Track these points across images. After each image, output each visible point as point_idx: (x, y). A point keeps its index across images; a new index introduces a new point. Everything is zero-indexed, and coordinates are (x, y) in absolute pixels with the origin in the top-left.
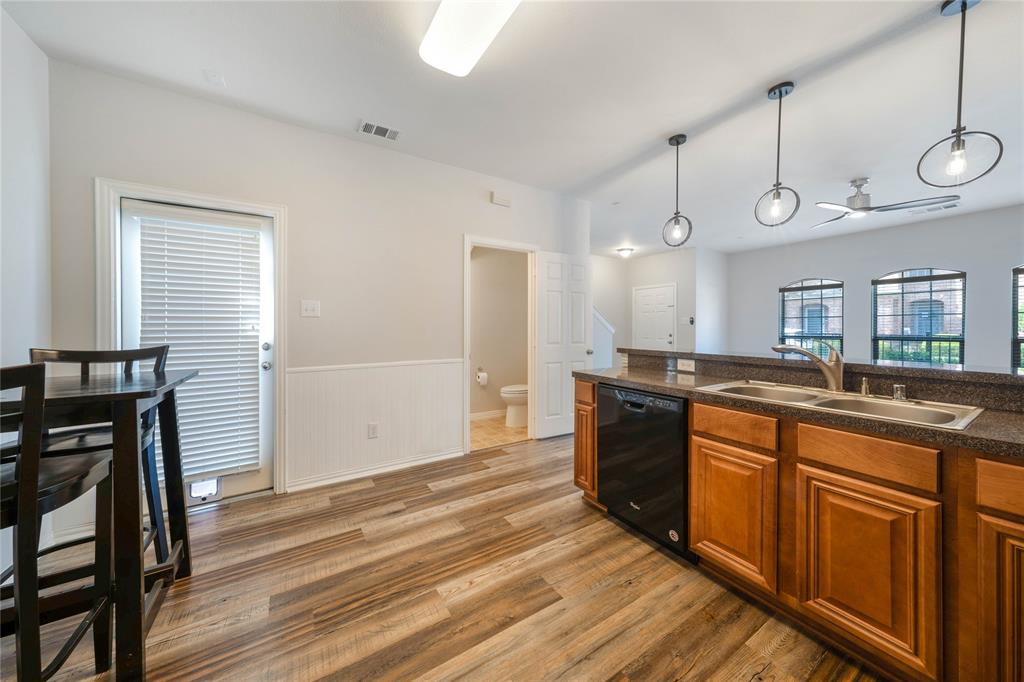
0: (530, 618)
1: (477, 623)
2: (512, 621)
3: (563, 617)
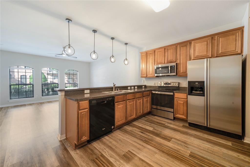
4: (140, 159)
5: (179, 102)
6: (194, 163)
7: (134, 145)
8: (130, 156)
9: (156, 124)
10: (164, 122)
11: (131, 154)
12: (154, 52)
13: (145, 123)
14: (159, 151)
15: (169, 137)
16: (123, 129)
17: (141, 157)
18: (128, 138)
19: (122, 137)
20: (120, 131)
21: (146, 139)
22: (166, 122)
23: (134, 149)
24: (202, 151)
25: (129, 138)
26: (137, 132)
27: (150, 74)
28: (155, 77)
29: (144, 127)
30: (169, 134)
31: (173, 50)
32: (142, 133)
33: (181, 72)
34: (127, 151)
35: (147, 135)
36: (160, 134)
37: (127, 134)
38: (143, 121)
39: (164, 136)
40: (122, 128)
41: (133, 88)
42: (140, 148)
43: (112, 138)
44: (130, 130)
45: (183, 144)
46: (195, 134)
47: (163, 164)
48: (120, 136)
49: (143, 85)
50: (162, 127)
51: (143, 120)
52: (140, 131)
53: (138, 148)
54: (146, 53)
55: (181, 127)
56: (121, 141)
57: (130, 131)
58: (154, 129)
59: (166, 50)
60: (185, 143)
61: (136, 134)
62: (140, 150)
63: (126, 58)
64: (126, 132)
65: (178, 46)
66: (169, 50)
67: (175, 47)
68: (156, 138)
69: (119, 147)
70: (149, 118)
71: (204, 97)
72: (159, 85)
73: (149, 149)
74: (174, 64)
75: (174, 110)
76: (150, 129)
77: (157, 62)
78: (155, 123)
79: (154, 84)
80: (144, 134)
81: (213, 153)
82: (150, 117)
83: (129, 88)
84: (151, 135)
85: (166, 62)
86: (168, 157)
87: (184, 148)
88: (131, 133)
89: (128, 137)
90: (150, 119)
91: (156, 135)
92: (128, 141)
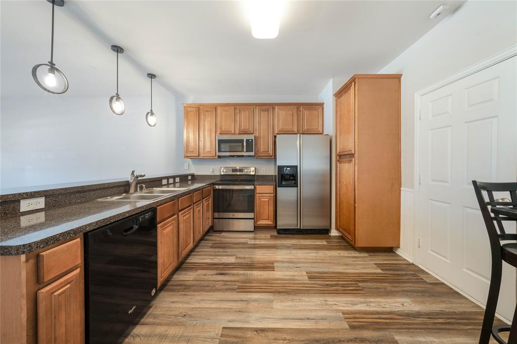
0: (248, 327)
1: (275, 339)
2: (257, 330)
3: (234, 318)
4: (256, 331)
5: (262, 200)
6: (319, 286)
7: (226, 308)
8: (235, 337)
9: (234, 248)
10: (244, 240)
11: (233, 333)
12: (214, 109)
13: (212, 252)
14: (272, 294)
15: (269, 263)
16: (174, 285)
17: (255, 327)
18: (202, 300)
19: (186, 306)
20: (171, 293)
21: (237, 283)
22: (247, 238)
23: (231, 317)
24: (314, 265)
25: (205, 300)
26: (211, 277)
27: (206, 151)
28: (217, 157)
29: (216, 260)
30: (265, 256)
31: (249, 113)
32: (222, 274)
33: (262, 151)
34: (220, 332)
35: (233, 275)
36: (254, 264)
37: (192, 293)
38: (207, 250)
39: (260, 264)
40: (170, 283)
41: (171, 181)
42: (240, 308)
43: (157, 321)
44: (193, 280)
45: (290, 265)
46: (293, 244)
47: (294, 314)
48: (180, 305)
49: (189, 175)
50: (247, 250)
51: (205, 248)
52: (215, 272)
53: (237, 311)
54: (197, 109)
55: (270, 239)
56: (191, 316)
57: (194, 282)
58: (236, 257)
59: (237, 111)
60: (291, 262)
61: (210, 282)
62: (243, 312)
63: (151, 110)
64: (186, 288)
65: (256, 107)
66: (242, 112)
67: (252, 109)
68: (252, 274)
69: (196, 334)
70: (215, 240)
71: (296, 188)
72: (222, 174)
73: (255, 300)
74: (251, 137)
75: (255, 213)
76: (231, 262)
77: (221, 129)
78: (231, 245)
79: (212, 170)
80: (227, 276)
81: (323, 261)
82: (215, 237)
83: (164, 182)
84: (242, 272)
85: (237, 132)
86: (291, 297)
87: (296, 271)
88: (200, 286)
89: (199, 298)
90: (218, 242)
91: (248, 268)
92: (207, 308)
